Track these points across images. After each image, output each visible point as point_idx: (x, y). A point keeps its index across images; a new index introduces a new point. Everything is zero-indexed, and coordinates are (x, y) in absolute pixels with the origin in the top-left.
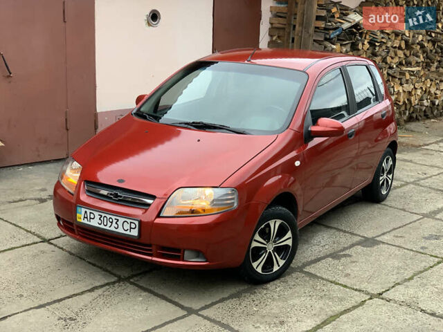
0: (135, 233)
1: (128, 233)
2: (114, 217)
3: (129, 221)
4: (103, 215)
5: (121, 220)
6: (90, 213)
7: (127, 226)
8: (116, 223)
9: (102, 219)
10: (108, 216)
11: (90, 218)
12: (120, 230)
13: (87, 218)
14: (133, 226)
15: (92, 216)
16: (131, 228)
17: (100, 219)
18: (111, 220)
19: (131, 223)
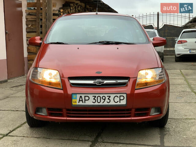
0: (124, 102)
1: (118, 103)
2: (106, 95)
3: (118, 95)
4: (97, 95)
5: (112, 96)
6: (85, 96)
7: (117, 99)
8: (109, 99)
9: (96, 99)
10: (101, 96)
11: (85, 100)
12: (112, 103)
13: (82, 100)
14: (122, 98)
15: (87, 98)
16: (120, 100)
17: (94, 99)
18: (104, 98)
19: (120, 96)
